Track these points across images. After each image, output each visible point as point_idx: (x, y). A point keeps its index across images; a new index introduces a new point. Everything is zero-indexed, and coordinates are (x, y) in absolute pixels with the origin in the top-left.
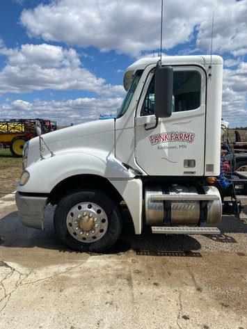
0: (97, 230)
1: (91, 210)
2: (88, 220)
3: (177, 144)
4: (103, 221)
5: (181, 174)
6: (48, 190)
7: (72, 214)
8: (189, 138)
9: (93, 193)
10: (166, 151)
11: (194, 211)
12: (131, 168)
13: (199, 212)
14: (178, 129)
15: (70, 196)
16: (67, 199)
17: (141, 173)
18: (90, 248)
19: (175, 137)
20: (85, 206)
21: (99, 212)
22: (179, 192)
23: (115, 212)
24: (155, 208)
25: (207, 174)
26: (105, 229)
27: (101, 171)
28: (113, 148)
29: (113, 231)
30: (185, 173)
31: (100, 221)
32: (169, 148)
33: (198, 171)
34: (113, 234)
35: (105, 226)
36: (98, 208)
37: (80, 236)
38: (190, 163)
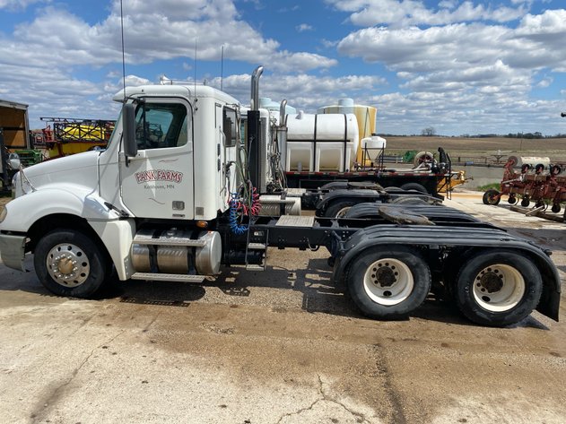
0: (78, 274)
1: (70, 252)
2: (66, 262)
3: (165, 183)
4: (84, 264)
5: (170, 217)
6: (26, 229)
7: (52, 256)
8: (177, 177)
9: (73, 234)
10: (154, 190)
11: (180, 258)
12: (115, 208)
13: (186, 258)
14: (165, 167)
15: (48, 237)
16: (46, 240)
17: (127, 214)
18: (72, 293)
19: (162, 175)
20: (65, 248)
21: (79, 254)
22: (170, 237)
23: (95, 255)
24: (140, 254)
25: (197, 218)
26: (87, 273)
27: (77, 211)
28: (98, 185)
29: (95, 276)
30: (174, 215)
31: (80, 265)
32: (157, 187)
33: (188, 215)
34: (95, 278)
35: (86, 270)
36: (79, 250)
37: (61, 279)
38: (178, 205)
